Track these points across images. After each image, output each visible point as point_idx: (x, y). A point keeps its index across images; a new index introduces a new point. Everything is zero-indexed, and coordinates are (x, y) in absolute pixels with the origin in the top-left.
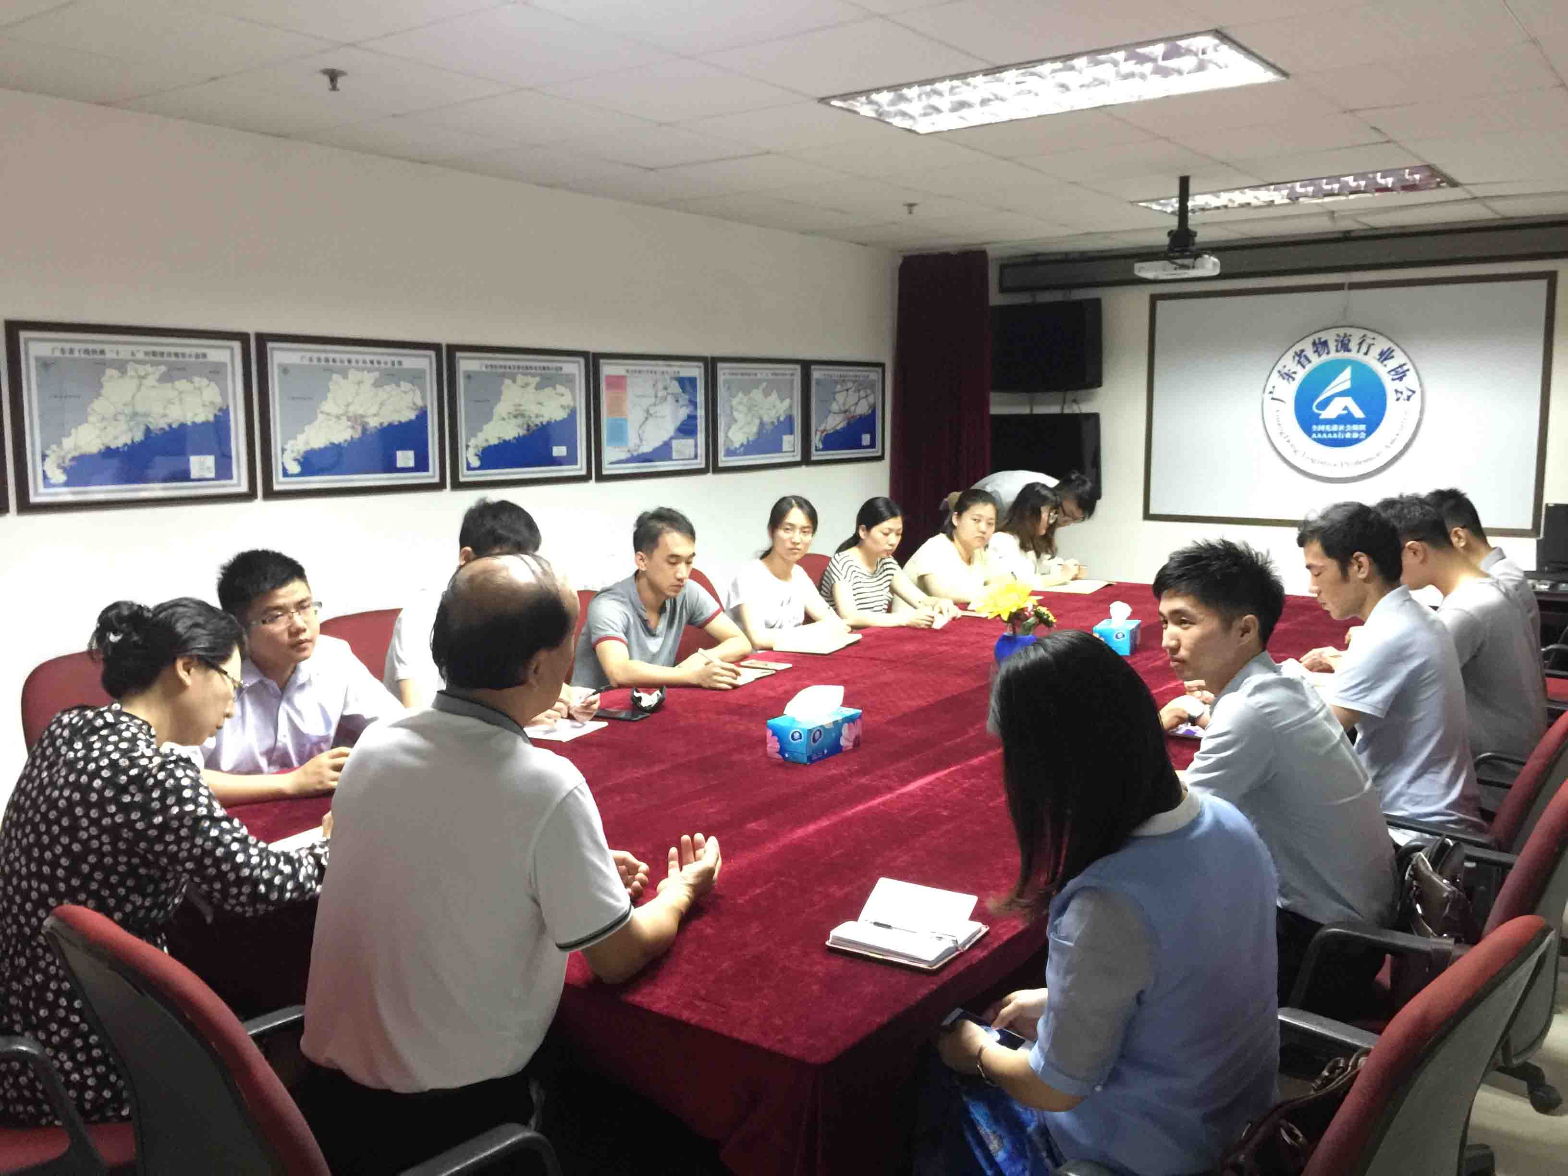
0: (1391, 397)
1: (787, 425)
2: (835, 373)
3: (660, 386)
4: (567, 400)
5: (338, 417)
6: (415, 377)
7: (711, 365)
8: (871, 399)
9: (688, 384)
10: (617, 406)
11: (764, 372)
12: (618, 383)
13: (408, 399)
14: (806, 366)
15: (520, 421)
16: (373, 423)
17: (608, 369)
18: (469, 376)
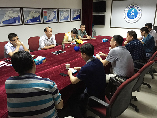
0: (138, 13)
1: (68, 17)
2: (74, 10)
3: (51, 12)
4: (39, 14)
5: (7, 17)
6: (18, 12)
7: (58, 10)
8: (79, 13)
9: (55, 12)
10: (45, 15)
11: (65, 10)
12: (45, 12)
13: (17, 14)
14: (70, 10)
15: (32, 17)
16: (12, 17)
17: (44, 10)
18: (25, 11)
